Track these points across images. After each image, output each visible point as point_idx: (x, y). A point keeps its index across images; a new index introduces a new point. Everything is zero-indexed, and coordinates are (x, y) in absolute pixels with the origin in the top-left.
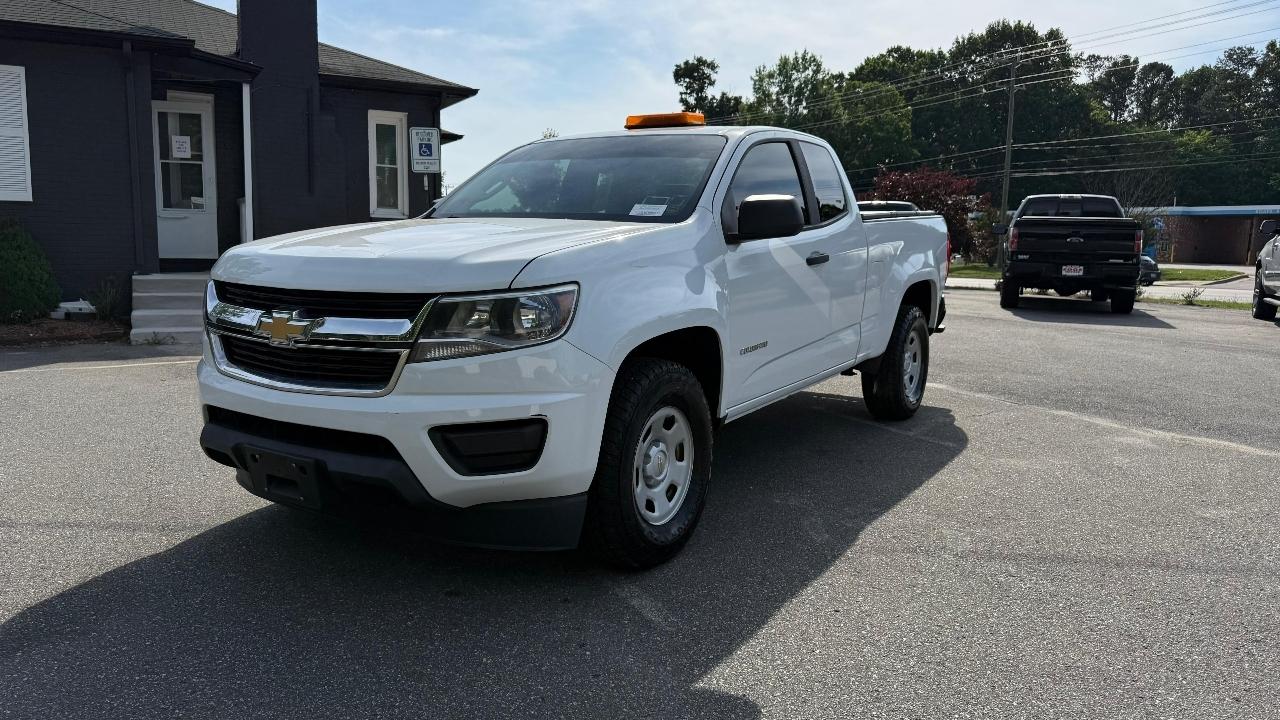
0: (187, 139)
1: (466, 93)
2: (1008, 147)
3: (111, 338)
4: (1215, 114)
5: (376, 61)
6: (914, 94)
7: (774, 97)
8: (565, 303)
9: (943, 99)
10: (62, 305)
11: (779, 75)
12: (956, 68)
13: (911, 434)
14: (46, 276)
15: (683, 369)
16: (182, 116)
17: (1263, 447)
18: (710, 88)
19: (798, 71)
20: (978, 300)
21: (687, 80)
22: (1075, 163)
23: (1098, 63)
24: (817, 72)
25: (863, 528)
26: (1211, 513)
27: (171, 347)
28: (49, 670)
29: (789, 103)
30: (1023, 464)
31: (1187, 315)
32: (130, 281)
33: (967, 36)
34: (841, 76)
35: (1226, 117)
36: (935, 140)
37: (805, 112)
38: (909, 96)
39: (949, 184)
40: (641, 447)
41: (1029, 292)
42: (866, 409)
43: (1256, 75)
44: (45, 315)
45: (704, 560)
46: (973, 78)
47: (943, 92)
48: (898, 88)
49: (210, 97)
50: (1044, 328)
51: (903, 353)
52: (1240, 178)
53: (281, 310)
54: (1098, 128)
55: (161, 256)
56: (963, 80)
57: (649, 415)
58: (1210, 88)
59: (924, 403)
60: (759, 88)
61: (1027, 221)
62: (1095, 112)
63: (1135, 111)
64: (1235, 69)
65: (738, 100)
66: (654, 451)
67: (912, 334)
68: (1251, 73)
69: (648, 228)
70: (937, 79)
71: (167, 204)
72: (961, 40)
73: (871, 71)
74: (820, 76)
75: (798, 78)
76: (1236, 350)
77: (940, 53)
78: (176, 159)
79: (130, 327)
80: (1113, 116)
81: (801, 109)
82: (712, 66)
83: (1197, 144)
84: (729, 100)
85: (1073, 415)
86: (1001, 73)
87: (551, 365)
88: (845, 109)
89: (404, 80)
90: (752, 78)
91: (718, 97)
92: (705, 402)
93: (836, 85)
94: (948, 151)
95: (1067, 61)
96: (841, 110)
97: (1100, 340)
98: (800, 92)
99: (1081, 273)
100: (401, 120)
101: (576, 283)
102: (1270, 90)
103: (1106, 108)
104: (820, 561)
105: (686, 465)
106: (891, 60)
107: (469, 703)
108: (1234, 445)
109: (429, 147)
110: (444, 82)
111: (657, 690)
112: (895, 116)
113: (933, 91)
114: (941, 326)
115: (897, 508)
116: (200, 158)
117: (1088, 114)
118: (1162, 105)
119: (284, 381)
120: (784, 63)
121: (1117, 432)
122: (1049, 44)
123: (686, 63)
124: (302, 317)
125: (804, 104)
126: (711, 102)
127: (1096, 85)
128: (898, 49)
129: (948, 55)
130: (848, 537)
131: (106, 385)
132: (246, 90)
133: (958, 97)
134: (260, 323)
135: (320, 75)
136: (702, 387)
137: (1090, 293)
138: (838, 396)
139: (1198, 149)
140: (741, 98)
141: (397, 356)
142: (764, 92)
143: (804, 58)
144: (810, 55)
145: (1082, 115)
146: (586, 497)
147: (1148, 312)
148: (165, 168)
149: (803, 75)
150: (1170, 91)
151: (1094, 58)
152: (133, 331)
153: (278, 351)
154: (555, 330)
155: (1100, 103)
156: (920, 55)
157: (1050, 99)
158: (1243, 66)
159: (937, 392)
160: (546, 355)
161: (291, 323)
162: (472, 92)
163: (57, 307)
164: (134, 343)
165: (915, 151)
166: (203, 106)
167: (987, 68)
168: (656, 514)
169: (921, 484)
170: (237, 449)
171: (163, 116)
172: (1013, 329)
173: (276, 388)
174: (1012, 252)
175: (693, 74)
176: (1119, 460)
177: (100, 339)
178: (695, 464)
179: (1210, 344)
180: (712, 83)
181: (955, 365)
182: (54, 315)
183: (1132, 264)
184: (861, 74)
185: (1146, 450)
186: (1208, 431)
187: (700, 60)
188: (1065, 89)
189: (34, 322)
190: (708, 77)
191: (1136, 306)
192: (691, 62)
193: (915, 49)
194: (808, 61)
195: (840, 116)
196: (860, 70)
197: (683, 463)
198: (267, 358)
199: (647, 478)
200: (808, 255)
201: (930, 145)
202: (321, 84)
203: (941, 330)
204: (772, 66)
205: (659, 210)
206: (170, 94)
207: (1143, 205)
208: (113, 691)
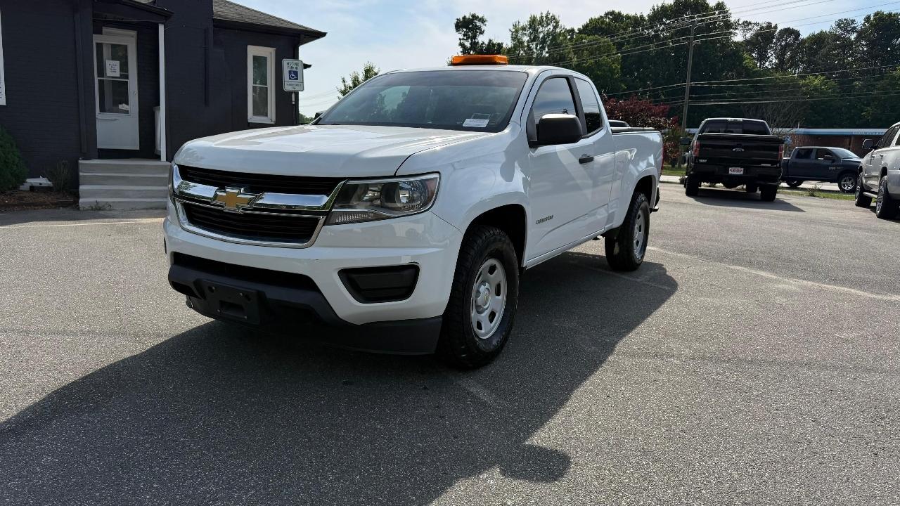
0: (118, 63)
1: (319, 35)
2: (688, 84)
3: (65, 205)
4: (828, 65)
5: (254, 10)
6: (623, 45)
7: (526, 44)
8: (432, 186)
9: (642, 49)
10: (28, 180)
11: (529, 28)
12: (652, 28)
13: (639, 280)
14: (17, 160)
15: (502, 233)
16: (114, 46)
17: (872, 292)
18: (481, 36)
19: (543, 26)
20: (670, 191)
21: (465, 30)
22: (734, 96)
23: (750, 27)
24: (555, 27)
25: (617, 343)
26: (844, 335)
27: (109, 212)
28: (78, 433)
29: (536, 49)
30: (717, 302)
31: (813, 204)
32: (77, 164)
33: (660, 5)
34: (572, 31)
35: (834, 68)
36: (636, 78)
37: (547, 55)
38: (619, 46)
39: (650, 109)
40: (475, 286)
41: (704, 185)
42: (607, 263)
43: (856, 38)
44: (16, 188)
45: (514, 363)
46: (663, 35)
47: (643, 44)
48: (612, 41)
49: (134, 33)
50: (717, 210)
51: (634, 225)
52: (843, 109)
53: (233, 186)
54: (749, 72)
55: (99, 147)
56: (656, 36)
57: (482, 264)
58: (825, 47)
59: (646, 259)
60: (515, 37)
61: (705, 135)
62: (746, 61)
63: (774, 61)
64: (842, 34)
65: (500, 45)
66: (482, 288)
67: (640, 212)
68: (853, 37)
69: (480, 136)
70: (639, 35)
71: (102, 110)
72: (656, 8)
73: (594, 27)
74: (558, 30)
75: (543, 31)
76: (846, 227)
77: (642, 16)
78: (109, 77)
79: (78, 197)
80: (758, 64)
81: (544, 53)
82: (483, 20)
83: (815, 86)
84: (494, 45)
85: (745, 269)
86: (684, 32)
87: (420, 228)
88: (575, 54)
89: (273, 24)
90: (510, 30)
91: (486, 43)
92: (515, 256)
93: (569, 37)
94: (645, 86)
95: (728, 25)
96: (572, 55)
97: (756, 219)
98: (544, 41)
99: (742, 173)
100: (271, 53)
101: (438, 172)
102: (865, 49)
103: (754, 58)
104: (593, 364)
105: (502, 298)
106: (607, 20)
107: (373, 454)
108: (853, 290)
109: (296, 73)
110: (302, 26)
111: (498, 447)
112: (610, 60)
113: (636, 43)
114: (656, 208)
115: (637, 330)
116: (127, 77)
117: (741, 63)
118: (791, 57)
119: (233, 237)
120: (533, 20)
121: (776, 281)
122: (717, 12)
123: (464, 18)
124: (247, 191)
125: (547, 49)
126: (482, 46)
127: (747, 42)
128: (612, 13)
129: (647, 18)
130: (609, 349)
131: (69, 238)
132: (161, 29)
133: (653, 48)
134: (216, 195)
135: (213, 19)
136: (514, 245)
137: (745, 187)
138: (585, 254)
139: (816, 89)
140: (502, 44)
141: (317, 221)
142: (518, 40)
143: (547, 17)
144: (551, 15)
145: (738, 63)
146: (441, 319)
147: (785, 201)
148: (101, 82)
149: (546, 29)
150: (798, 47)
151: (747, 24)
152: (81, 200)
153: (228, 215)
154: (425, 204)
155: (750, 55)
156: (628, 17)
157: (716, 52)
158: (848, 32)
159: (653, 253)
160: (417, 222)
161: (240, 196)
162: (322, 35)
163: (23, 182)
164: (81, 209)
165: (623, 86)
166: (129, 39)
167: (674, 28)
168: (483, 331)
169: (651, 313)
170: (197, 283)
171: (100, 46)
172: (697, 211)
173: (229, 241)
174: (696, 157)
175: (469, 26)
176: (781, 300)
177: (57, 205)
178: (507, 297)
179: (829, 223)
180: (482, 33)
181: (661, 234)
182: (22, 188)
183: (777, 167)
184: (586, 30)
185: (797, 294)
186: (835, 281)
187: (474, 16)
188: (727, 44)
189: (9, 192)
190: (480, 28)
191: (778, 196)
192: (467, 17)
193: (624, 13)
194: (550, 19)
195: (571, 59)
196: (586, 27)
197: (500, 297)
198: (218, 220)
199: (478, 307)
200: (580, 157)
201: (633, 81)
202: (214, 26)
203: (656, 210)
204: (525, 21)
205: (484, 123)
206: (105, 30)
207: (782, 127)
208: (127, 447)
